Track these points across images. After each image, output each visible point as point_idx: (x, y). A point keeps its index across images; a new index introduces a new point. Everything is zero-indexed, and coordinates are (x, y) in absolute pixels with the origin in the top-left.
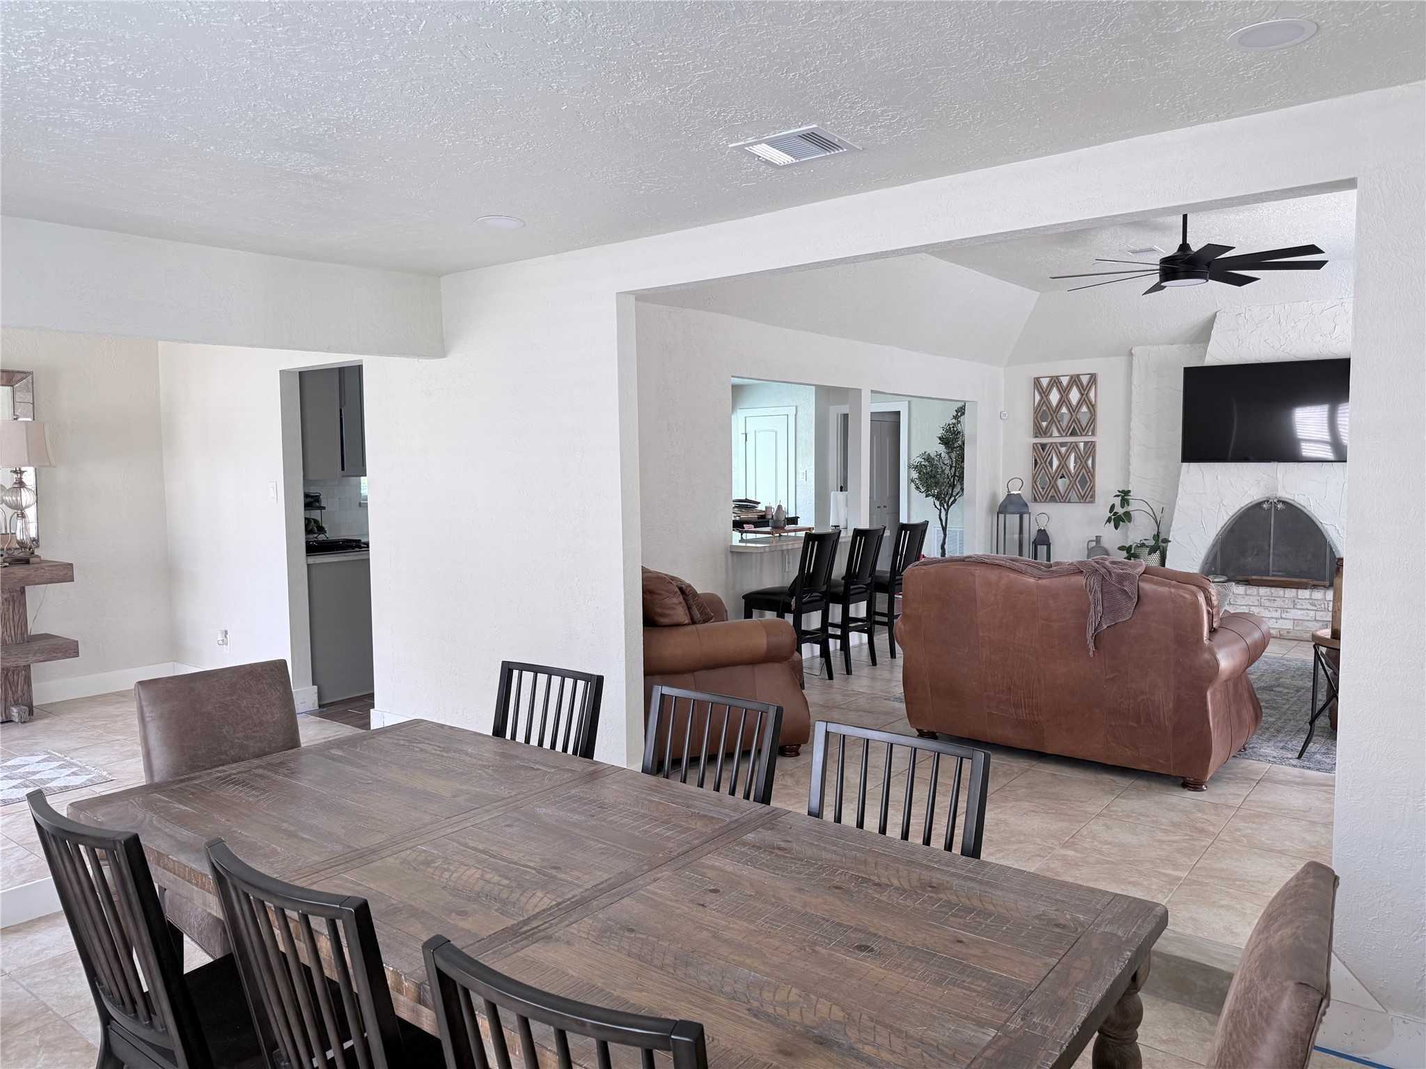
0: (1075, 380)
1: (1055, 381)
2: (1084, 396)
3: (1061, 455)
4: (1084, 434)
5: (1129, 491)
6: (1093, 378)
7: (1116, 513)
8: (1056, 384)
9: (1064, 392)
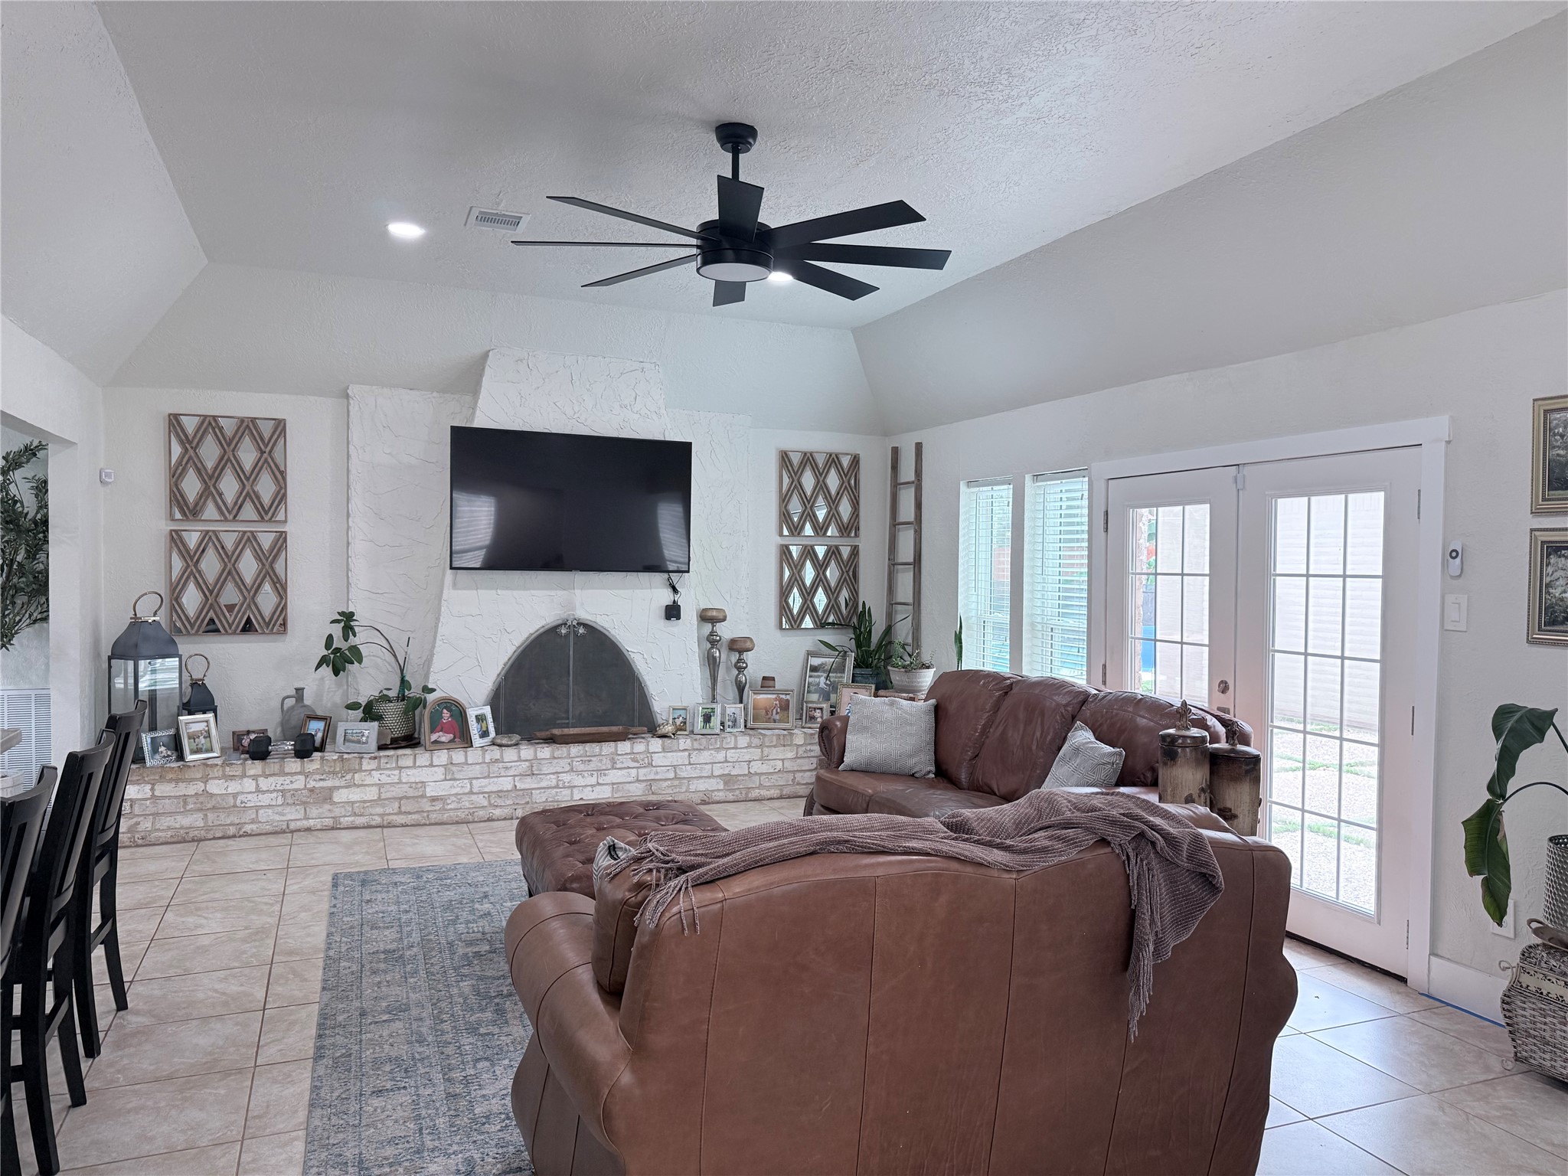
0: (248, 426)
1: (210, 423)
2: (265, 455)
3: (226, 554)
4: (267, 518)
5: (352, 614)
6: (280, 426)
7: (338, 650)
8: (213, 429)
9: (229, 445)
